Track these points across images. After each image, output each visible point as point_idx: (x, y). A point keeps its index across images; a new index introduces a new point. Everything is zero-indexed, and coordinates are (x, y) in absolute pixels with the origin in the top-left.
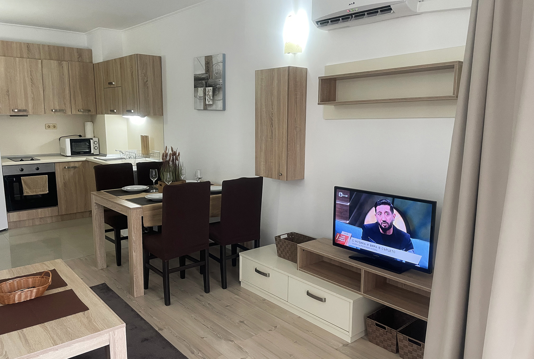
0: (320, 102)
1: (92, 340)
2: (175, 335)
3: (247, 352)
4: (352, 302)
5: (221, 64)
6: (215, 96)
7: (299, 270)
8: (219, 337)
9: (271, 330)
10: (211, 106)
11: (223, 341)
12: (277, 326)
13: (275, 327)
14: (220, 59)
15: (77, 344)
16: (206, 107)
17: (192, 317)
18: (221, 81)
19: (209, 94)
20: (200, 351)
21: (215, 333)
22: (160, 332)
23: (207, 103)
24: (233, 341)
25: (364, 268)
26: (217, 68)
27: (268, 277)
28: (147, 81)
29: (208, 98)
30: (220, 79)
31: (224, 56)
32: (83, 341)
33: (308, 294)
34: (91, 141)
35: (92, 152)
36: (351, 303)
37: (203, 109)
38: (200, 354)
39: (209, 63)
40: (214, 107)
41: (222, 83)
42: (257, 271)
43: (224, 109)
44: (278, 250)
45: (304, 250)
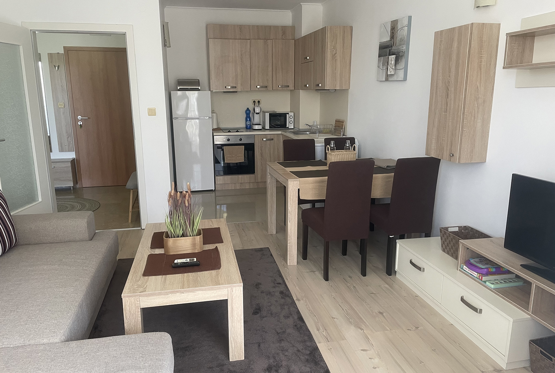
0: (506, 66)
1: (213, 291)
2: (309, 309)
3: (373, 345)
4: (512, 320)
5: (406, 28)
6: (397, 65)
7: (460, 270)
8: (351, 323)
9: (410, 330)
10: (392, 76)
11: (352, 327)
12: (418, 328)
13: (416, 327)
14: (406, 22)
15: (200, 292)
16: (388, 78)
17: (332, 295)
18: (404, 48)
19: (391, 62)
20: (326, 330)
21: (348, 317)
22: (297, 302)
23: (389, 73)
24: (363, 330)
25: (535, 282)
26: (401, 33)
27: (423, 271)
28: (336, 53)
29: (390, 68)
30: (403, 46)
31: (410, 18)
32: (205, 290)
33: (462, 300)
34: (287, 115)
35: (287, 126)
36: (510, 322)
37: (384, 80)
38: (324, 333)
39: (394, 28)
40: (395, 78)
41: (405, 50)
42: (411, 262)
43: (405, 79)
44: (443, 244)
45: (468, 248)
